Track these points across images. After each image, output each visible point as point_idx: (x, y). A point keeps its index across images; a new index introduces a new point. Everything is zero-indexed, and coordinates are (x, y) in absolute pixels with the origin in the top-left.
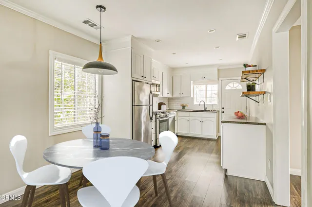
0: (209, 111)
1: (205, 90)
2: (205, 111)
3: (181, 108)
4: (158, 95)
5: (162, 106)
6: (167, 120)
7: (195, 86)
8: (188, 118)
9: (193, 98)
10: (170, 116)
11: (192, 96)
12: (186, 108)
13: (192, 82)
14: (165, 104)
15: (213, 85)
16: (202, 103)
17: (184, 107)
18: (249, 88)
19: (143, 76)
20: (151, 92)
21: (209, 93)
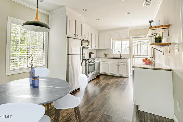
0: (123, 58)
1: (121, 44)
2: (121, 58)
3: (104, 56)
4: (89, 47)
5: (91, 55)
6: (94, 64)
7: (114, 42)
8: (109, 63)
9: (112, 50)
10: (96, 62)
11: (112, 49)
12: (108, 56)
13: (111, 39)
14: (93, 54)
15: (126, 41)
16: (118, 53)
17: (106, 55)
18: (156, 40)
19: (75, 35)
20: (82, 45)
21: (123, 46)
